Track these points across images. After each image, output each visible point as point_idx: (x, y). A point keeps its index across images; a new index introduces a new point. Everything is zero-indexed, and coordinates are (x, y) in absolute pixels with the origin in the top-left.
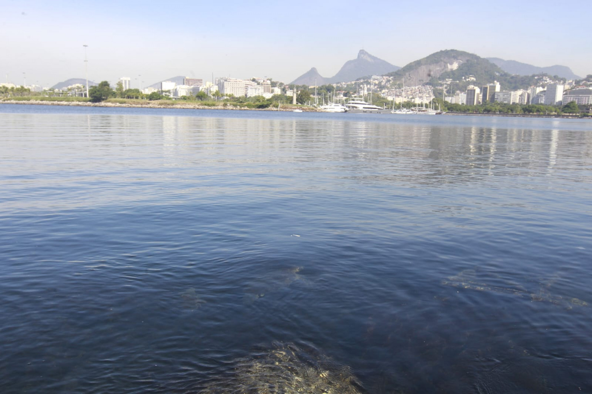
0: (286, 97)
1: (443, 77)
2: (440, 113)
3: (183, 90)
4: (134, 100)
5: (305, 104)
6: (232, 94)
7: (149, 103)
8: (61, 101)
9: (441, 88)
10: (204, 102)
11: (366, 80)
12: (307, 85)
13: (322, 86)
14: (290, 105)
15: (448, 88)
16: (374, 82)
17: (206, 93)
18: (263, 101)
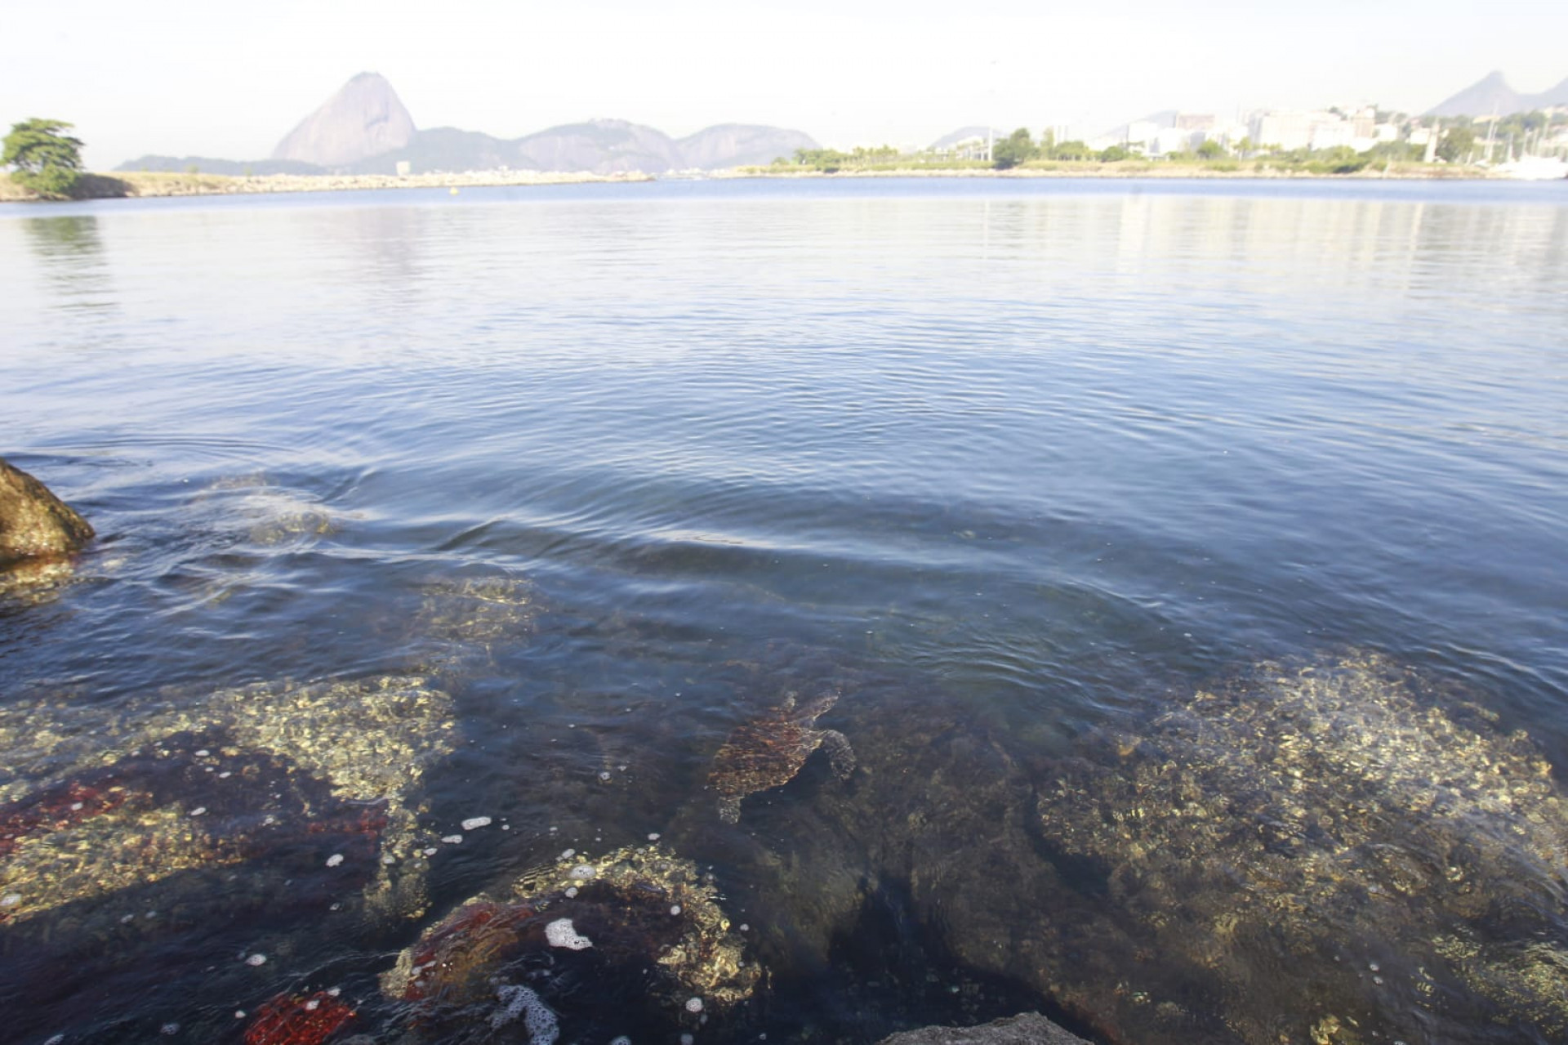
0: (1409, 146)
3: (1173, 140)
4: (1073, 162)
5: (1457, 161)
6: (1278, 146)
7: (1099, 169)
10: (1212, 163)
12: (1469, 115)
13: (1513, 116)
14: (1415, 165)
17: (1220, 143)
18: (1349, 157)
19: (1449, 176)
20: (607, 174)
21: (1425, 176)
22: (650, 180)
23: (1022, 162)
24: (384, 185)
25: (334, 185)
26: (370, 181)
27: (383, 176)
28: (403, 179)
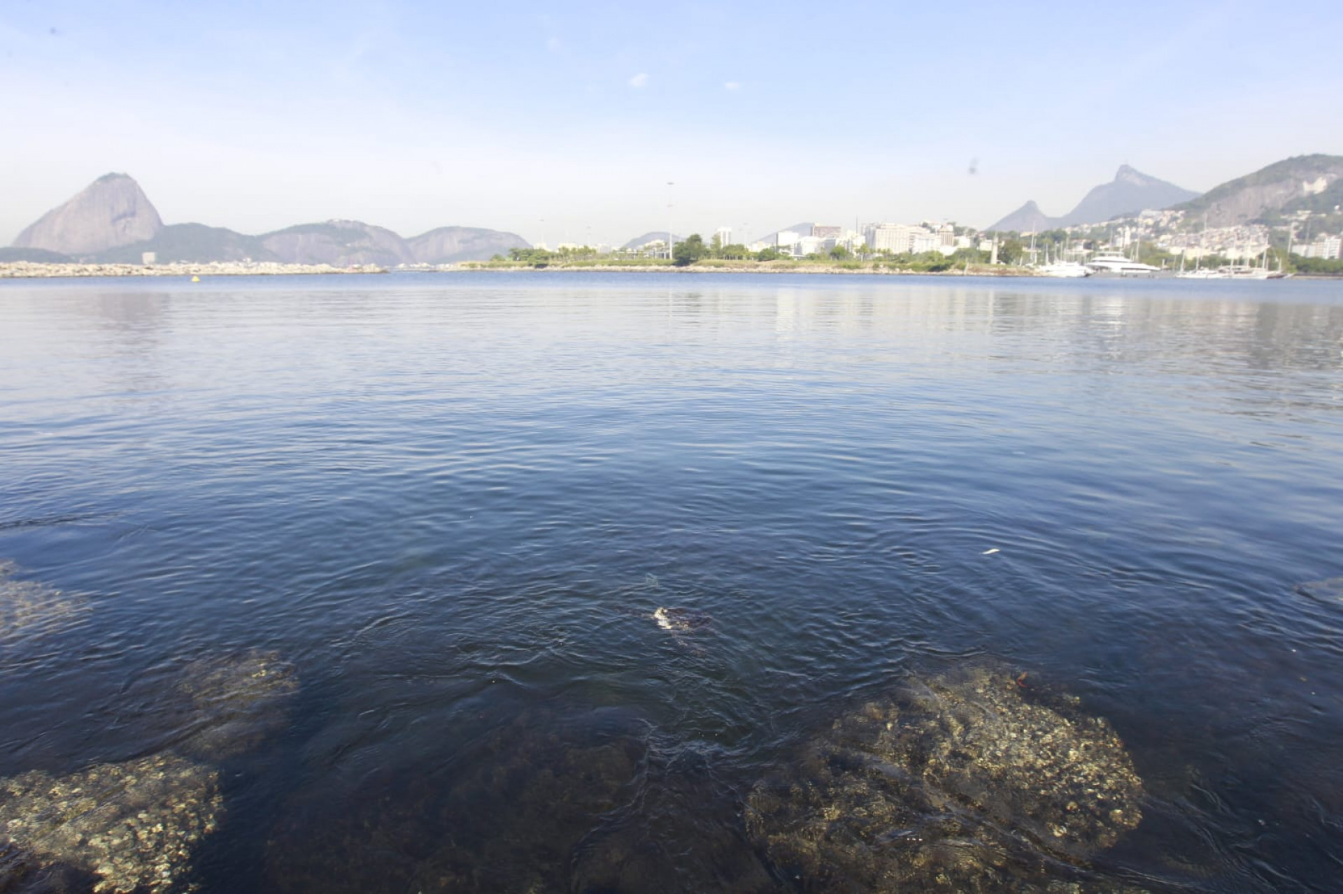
0: (979, 252)
1: (1291, 208)
2: (1279, 277)
3: (810, 245)
4: (737, 261)
5: (1012, 264)
6: (889, 250)
7: (757, 266)
8: (635, 265)
9: (1284, 228)
10: (842, 263)
11: (1129, 219)
12: (1017, 231)
13: (1046, 232)
14: (985, 266)
15: (1301, 228)
16: (1145, 221)
17: (846, 248)
18: (939, 260)
19: (1008, 274)
20: (345, 267)
21: (992, 274)
22: (384, 272)
23: (697, 260)
24: (129, 272)
25: (78, 272)
26: (117, 269)
27: (128, 265)
28: (148, 268)
